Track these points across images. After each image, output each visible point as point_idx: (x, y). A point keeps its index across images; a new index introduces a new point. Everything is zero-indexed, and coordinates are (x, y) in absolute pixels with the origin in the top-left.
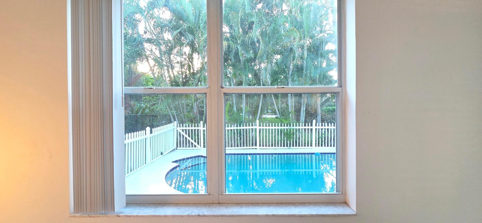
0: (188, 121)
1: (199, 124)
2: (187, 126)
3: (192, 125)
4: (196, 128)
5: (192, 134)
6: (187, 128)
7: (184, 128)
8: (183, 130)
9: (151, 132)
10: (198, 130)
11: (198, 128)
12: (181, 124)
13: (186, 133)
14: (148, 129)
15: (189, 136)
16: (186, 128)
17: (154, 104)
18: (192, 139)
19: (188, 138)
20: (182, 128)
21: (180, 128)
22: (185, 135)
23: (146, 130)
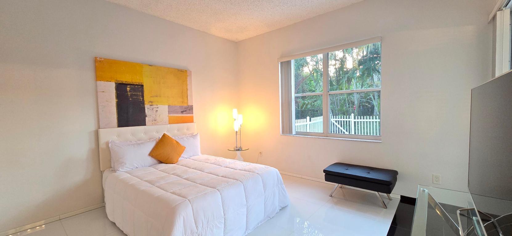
0: (341, 114)
1: (350, 116)
2: (340, 118)
3: (344, 117)
4: (348, 120)
5: (344, 125)
6: (340, 120)
7: (337, 119)
8: (336, 121)
9: (310, 121)
10: (349, 121)
11: (349, 120)
12: (335, 116)
13: (339, 124)
14: (308, 118)
15: (341, 126)
16: (338, 120)
17: (315, 101)
18: (344, 129)
19: (340, 128)
20: (335, 119)
21: (334, 119)
22: (338, 126)
23: (307, 119)
